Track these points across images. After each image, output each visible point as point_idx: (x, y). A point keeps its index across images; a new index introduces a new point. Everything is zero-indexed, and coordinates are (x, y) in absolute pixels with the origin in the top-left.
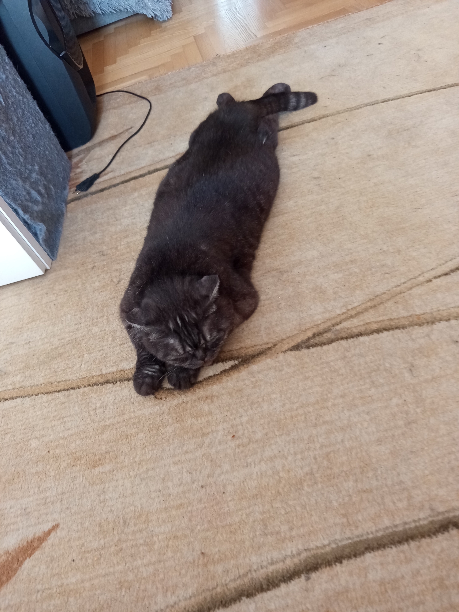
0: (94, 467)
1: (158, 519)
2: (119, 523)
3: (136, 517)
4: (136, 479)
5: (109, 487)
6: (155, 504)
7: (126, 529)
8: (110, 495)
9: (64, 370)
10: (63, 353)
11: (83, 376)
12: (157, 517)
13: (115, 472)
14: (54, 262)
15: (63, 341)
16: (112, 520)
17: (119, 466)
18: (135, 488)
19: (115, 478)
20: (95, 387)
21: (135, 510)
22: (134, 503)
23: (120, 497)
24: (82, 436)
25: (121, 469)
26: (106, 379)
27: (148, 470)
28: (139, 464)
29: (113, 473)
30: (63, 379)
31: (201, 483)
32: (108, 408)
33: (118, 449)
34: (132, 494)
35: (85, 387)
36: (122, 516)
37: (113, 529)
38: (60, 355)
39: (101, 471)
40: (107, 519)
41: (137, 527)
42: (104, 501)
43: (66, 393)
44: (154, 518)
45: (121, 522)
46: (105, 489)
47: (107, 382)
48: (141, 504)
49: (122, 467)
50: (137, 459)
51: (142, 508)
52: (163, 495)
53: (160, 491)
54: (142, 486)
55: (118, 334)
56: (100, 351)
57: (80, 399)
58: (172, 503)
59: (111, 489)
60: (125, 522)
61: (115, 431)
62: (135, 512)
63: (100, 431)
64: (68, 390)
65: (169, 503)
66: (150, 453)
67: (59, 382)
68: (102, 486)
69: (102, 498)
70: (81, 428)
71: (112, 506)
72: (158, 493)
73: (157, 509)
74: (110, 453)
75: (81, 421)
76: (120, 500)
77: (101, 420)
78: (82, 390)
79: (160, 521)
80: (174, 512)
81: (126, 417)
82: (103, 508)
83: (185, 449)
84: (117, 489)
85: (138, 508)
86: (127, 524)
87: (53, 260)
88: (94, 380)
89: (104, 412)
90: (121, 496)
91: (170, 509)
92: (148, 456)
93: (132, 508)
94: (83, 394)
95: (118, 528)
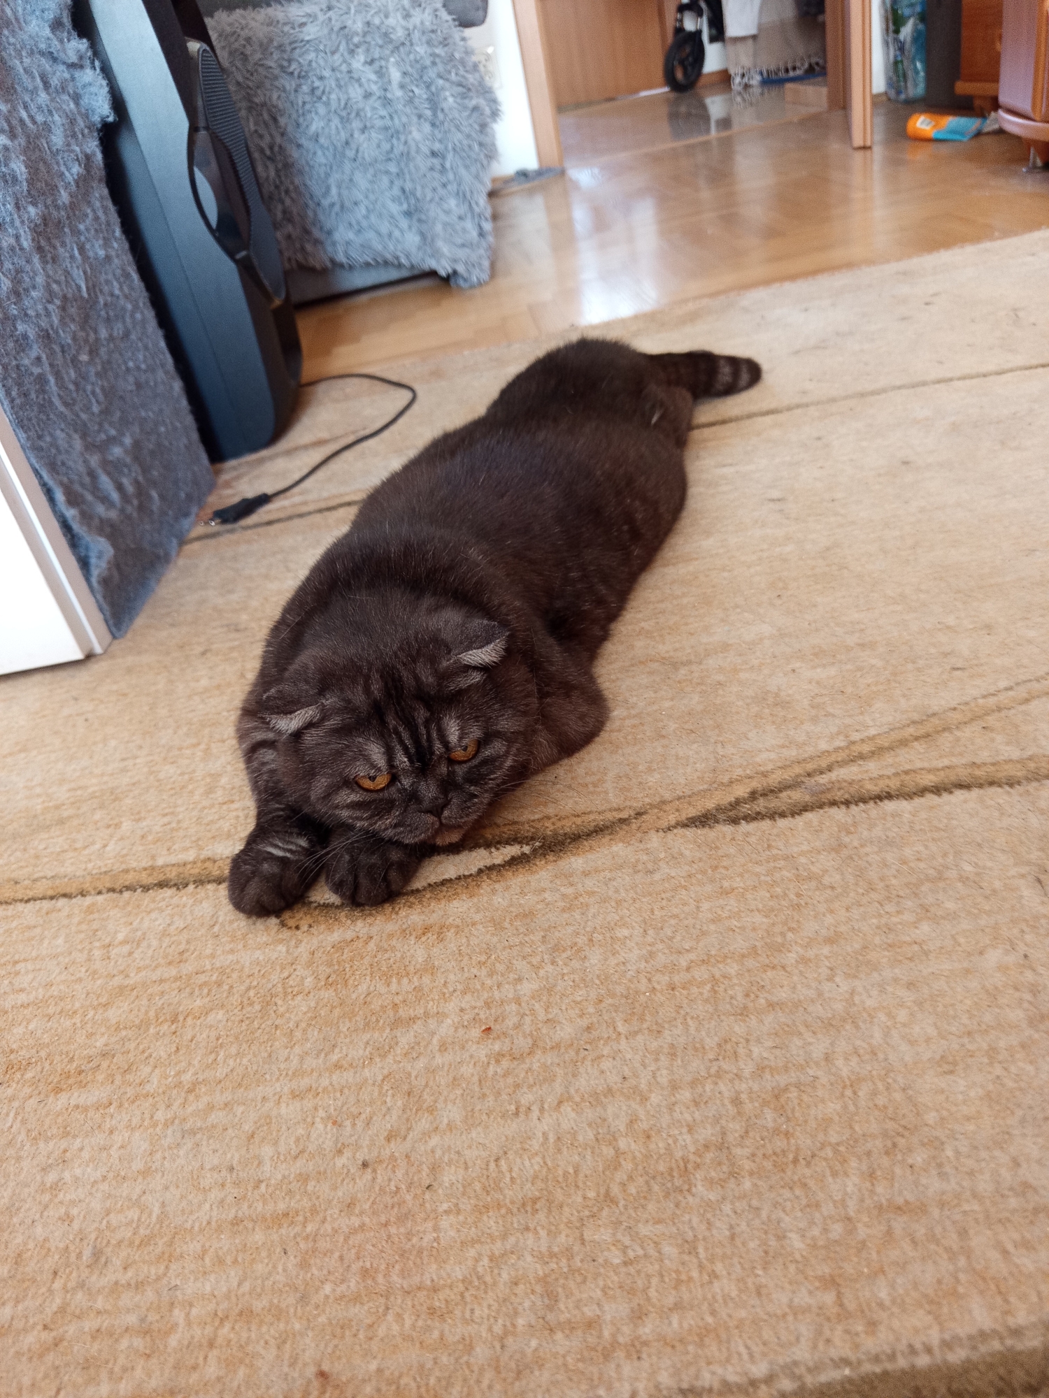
0: (58, 1090)
1: (205, 1252)
2: (79, 1256)
3: (137, 1243)
4: (169, 1132)
5: (81, 1149)
6: (207, 1206)
7: (94, 1278)
8: (78, 1172)
9: (58, 854)
10: (70, 817)
11: (103, 869)
12: (203, 1246)
13: (112, 1109)
14: (116, 642)
15: (79, 792)
16: (62, 1245)
17: (130, 1092)
18: (158, 1156)
19: (107, 1125)
20: (127, 894)
21: (139, 1220)
22: (143, 1198)
23: (104, 1178)
24: (51, 1010)
25: (133, 1102)
26: (162, 877)
27: (211, 1107)
28: (190, 1091)
29: (107, 1111)
30: (50, 874)
31: (360, 1157)
32: (144, 944)
33: (141, 1047)
34: (146, 1173)
35: (100, 893)
36: (93, 1236)
37: (55, 1273)
38: (61, 822)
39: (73, 1102)
40: (46, 1240)
41: (130, 1274)
42: (56, 1187)
43: (46, 905)
44: (194, 1247)
45: (87, 1253)
46: (68, 1154)
47: (162, 885)
48: (163, 1205)
49: (137, 1097)
50: (187, 1078)
51: (162, 1219)
52: (237, 1184)
53: (232, 1169)
54: (182, 1153)
55: (224, 780)
56: (166, 815)
57: (76, 920)
58: (260, 1206)
59: (86, 1155)
60: (97, 1254)
61: (144, 1002)
62: (138, 1227)
63: (103, 1000)
64: (52, 898)
65: (250, 1207)
66: (231, 1062)
67: (35, 880)
68: (63, 1144)
69: (51, 1177)
70: (54, 991)
71: (73, 1203)
72: (224, 1173)
73: (209, 1223)
74: (113, 1056)
75: (60, 973)
76: (104, 1187)
77: (115, 972)
78: (88, 900)
79: (207, 1260)
80: (258, 1237)
81: (188, 968)
82: (46, 1207)
83: (335, 1057)
84: (104, 1154)
85: (150, 1215)
86: (103, 1260)
87: (114, 637)
88: (130, 878)
89: (130, 954)
90: (111, 1175)
91: (250, 1225)
92: (220, 1072)
93: (133, 1214)
94: (90, 910)
95: (71, 1273)
